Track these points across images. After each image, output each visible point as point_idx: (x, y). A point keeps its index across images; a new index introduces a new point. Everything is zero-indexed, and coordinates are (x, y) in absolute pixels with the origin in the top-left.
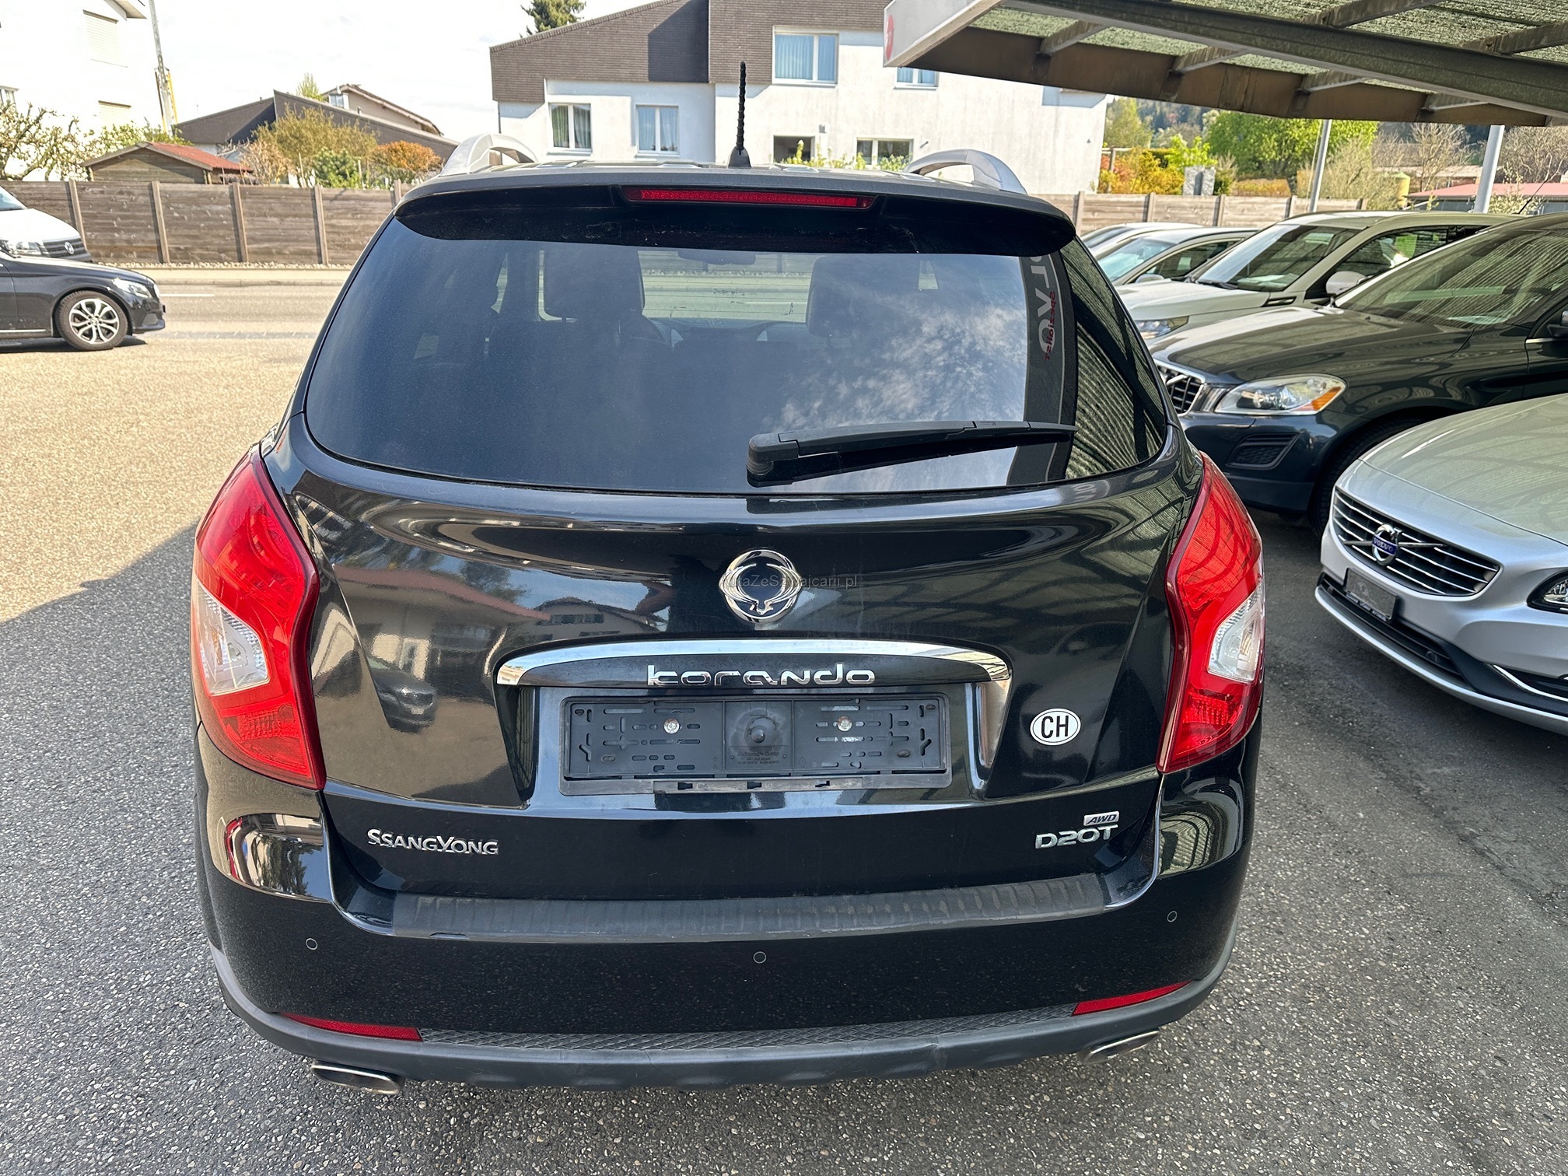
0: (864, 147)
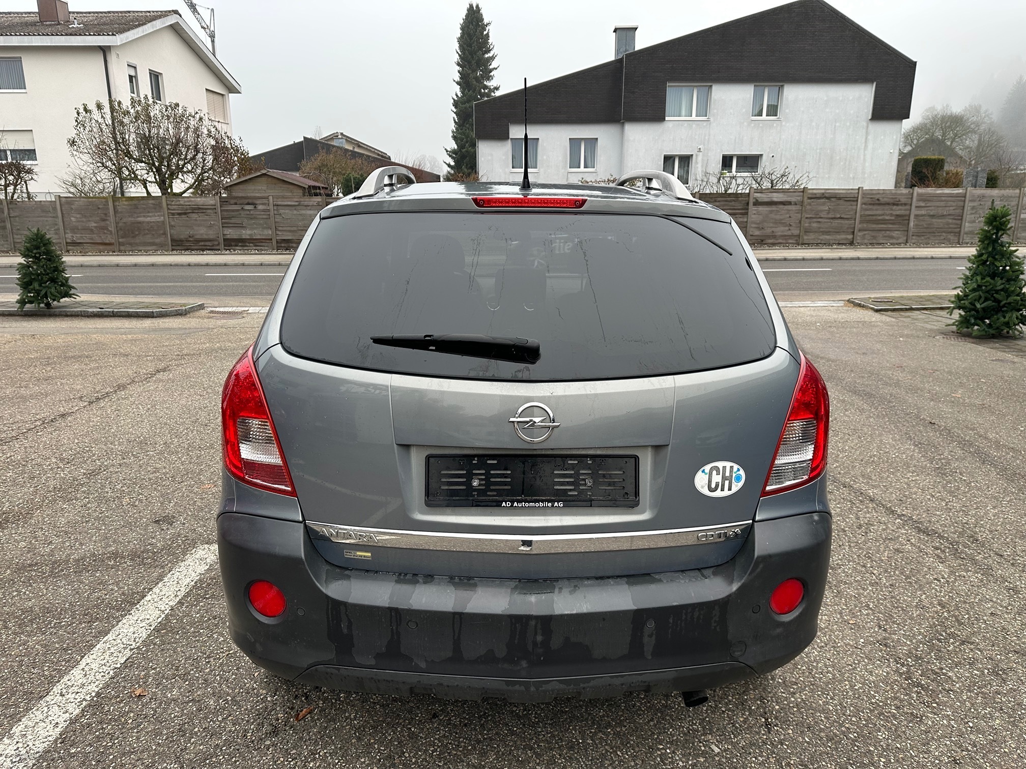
0: (727, 161)
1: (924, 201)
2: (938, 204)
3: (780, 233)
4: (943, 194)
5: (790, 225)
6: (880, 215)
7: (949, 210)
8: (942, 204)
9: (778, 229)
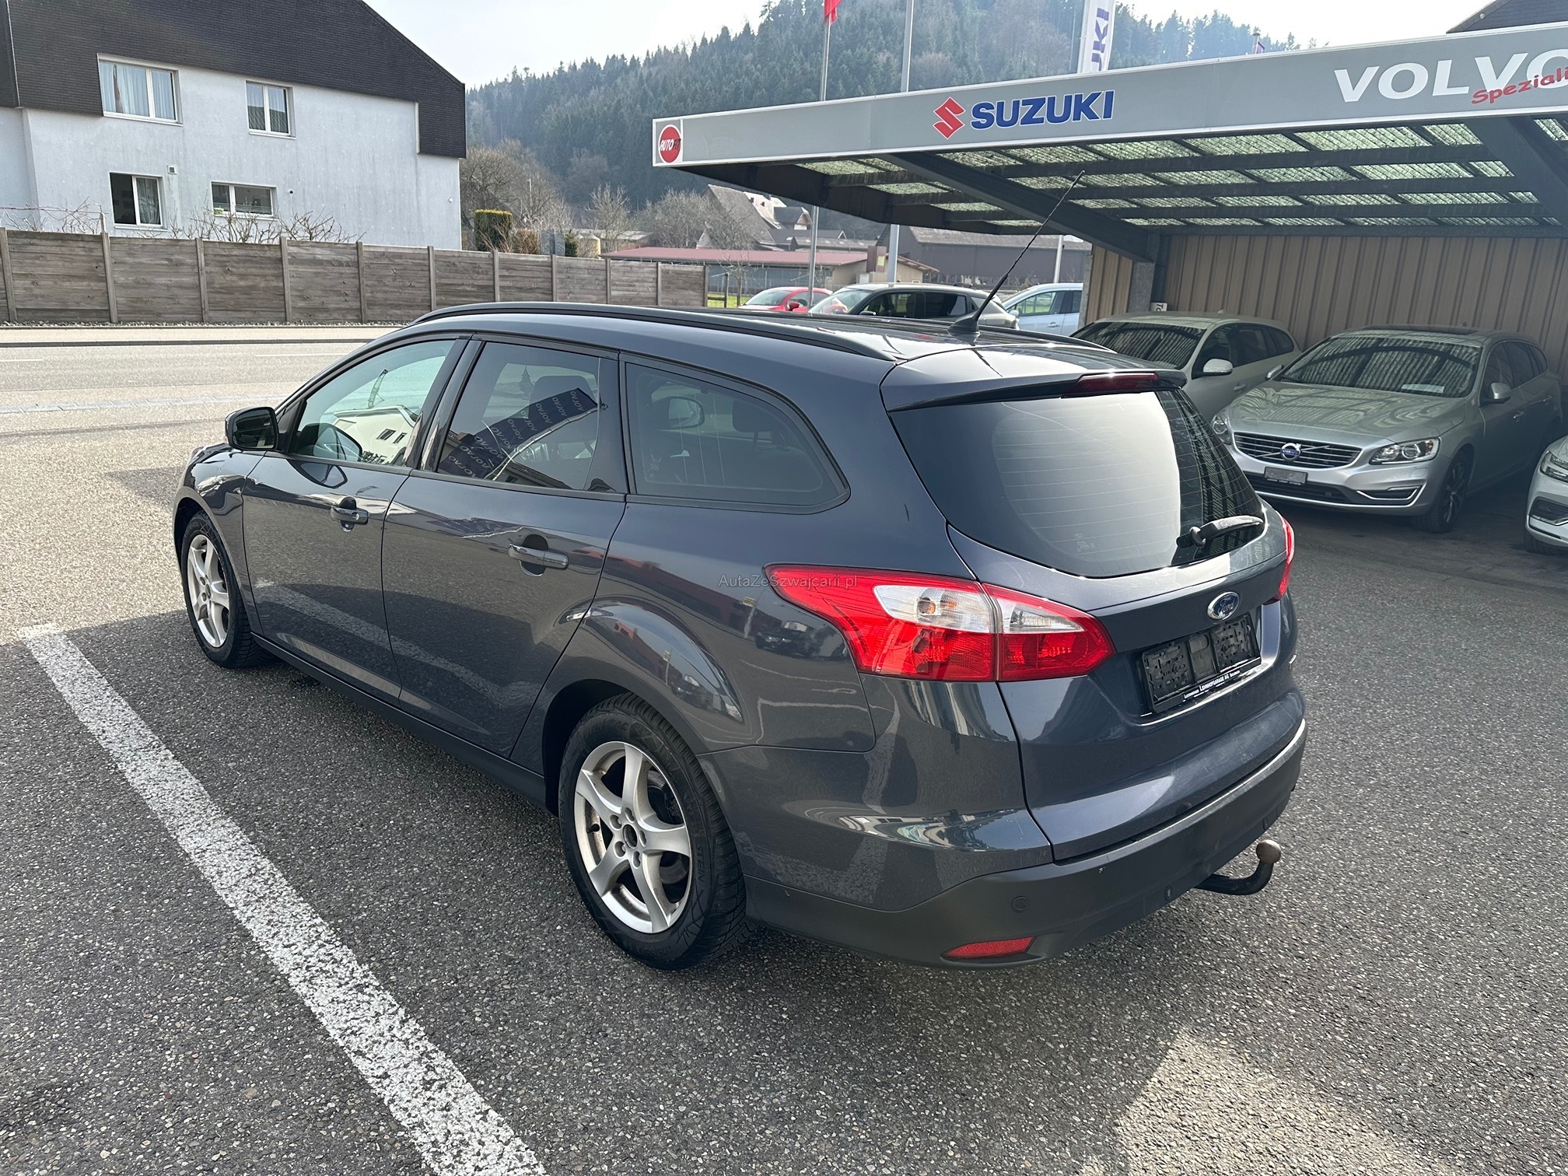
0: (220, 194)
1: (508, 269)
2: (523, 274)
3: (333, 306)
4: (527, 261)
5: (346, 295)
6: (459, 285)
7: (537, 282)
8: (528, 274)
9: (330, 298)
